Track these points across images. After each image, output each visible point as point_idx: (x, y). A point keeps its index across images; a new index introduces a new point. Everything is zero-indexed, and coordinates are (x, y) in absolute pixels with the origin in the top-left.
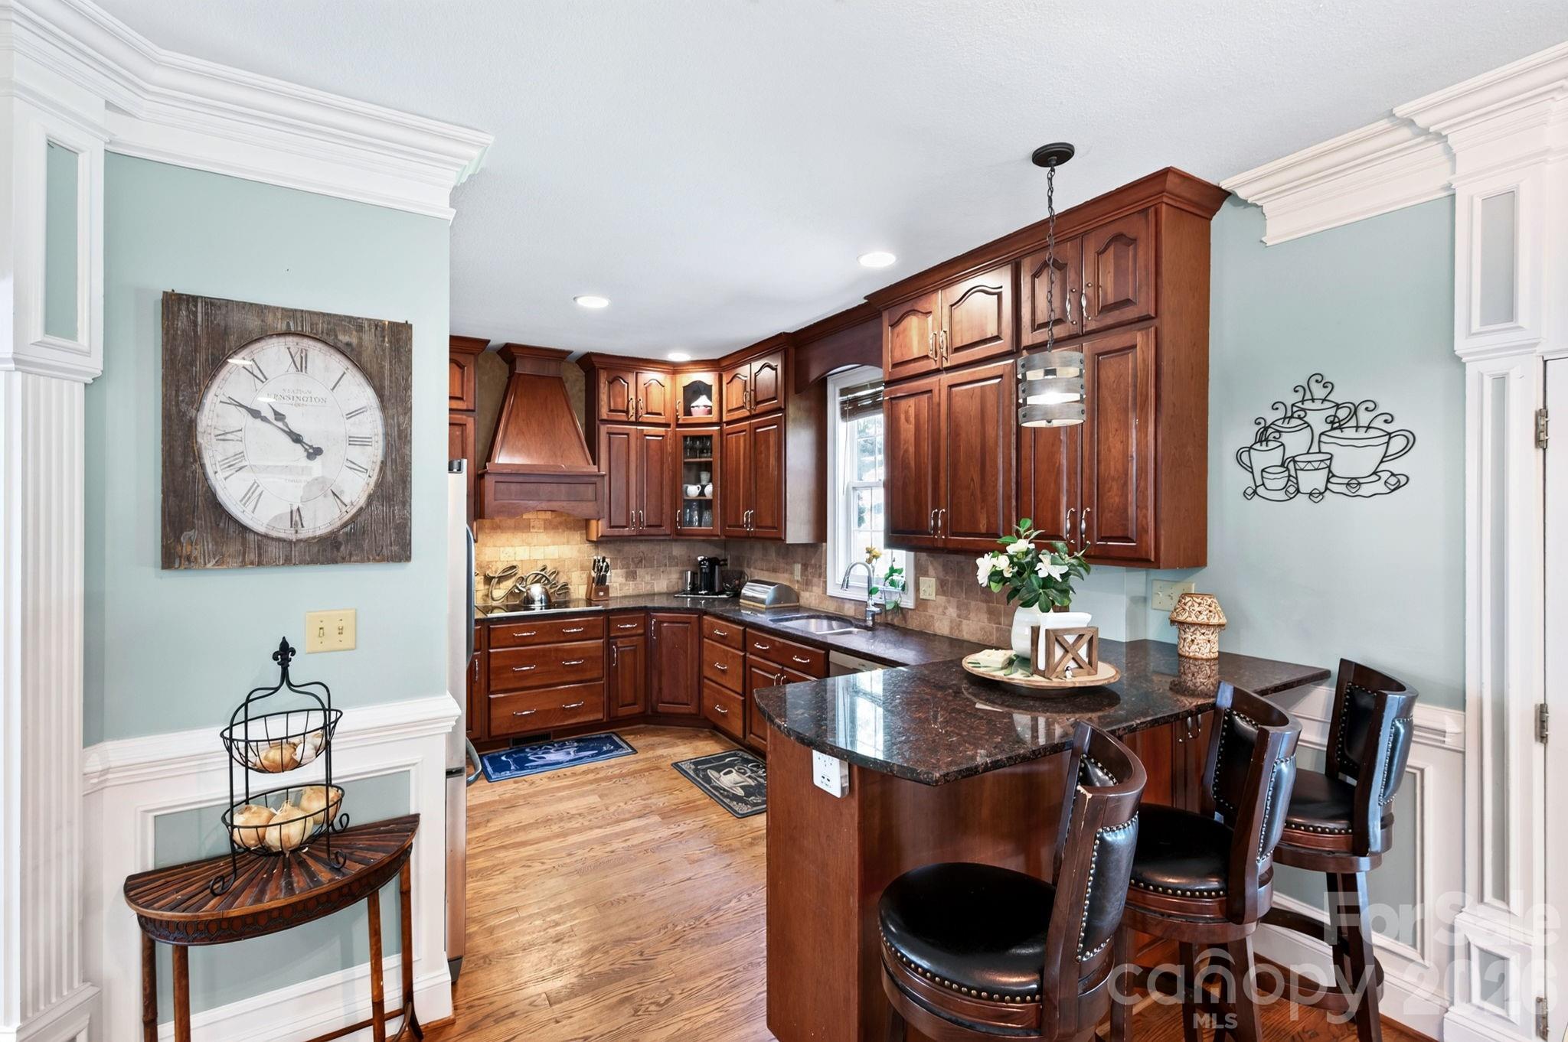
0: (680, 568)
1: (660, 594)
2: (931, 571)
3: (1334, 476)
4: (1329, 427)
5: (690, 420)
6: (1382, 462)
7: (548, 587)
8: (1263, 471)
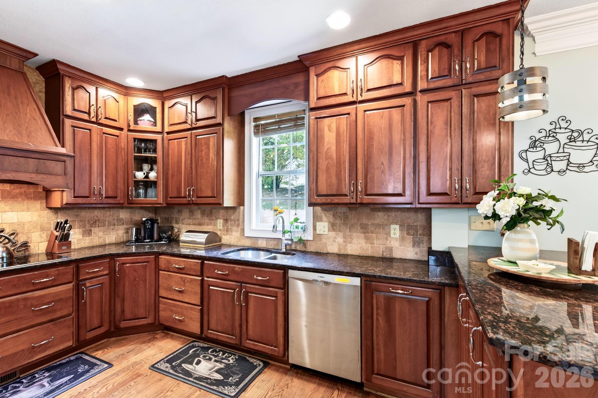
0: (125, 226)
1: (110, 244)
2: (324, 218)
3: (571, 163)
4: (568, 141)
5: (138, 128)
6: (594, 156)
7: (9, 245)
8: (534, 161)
